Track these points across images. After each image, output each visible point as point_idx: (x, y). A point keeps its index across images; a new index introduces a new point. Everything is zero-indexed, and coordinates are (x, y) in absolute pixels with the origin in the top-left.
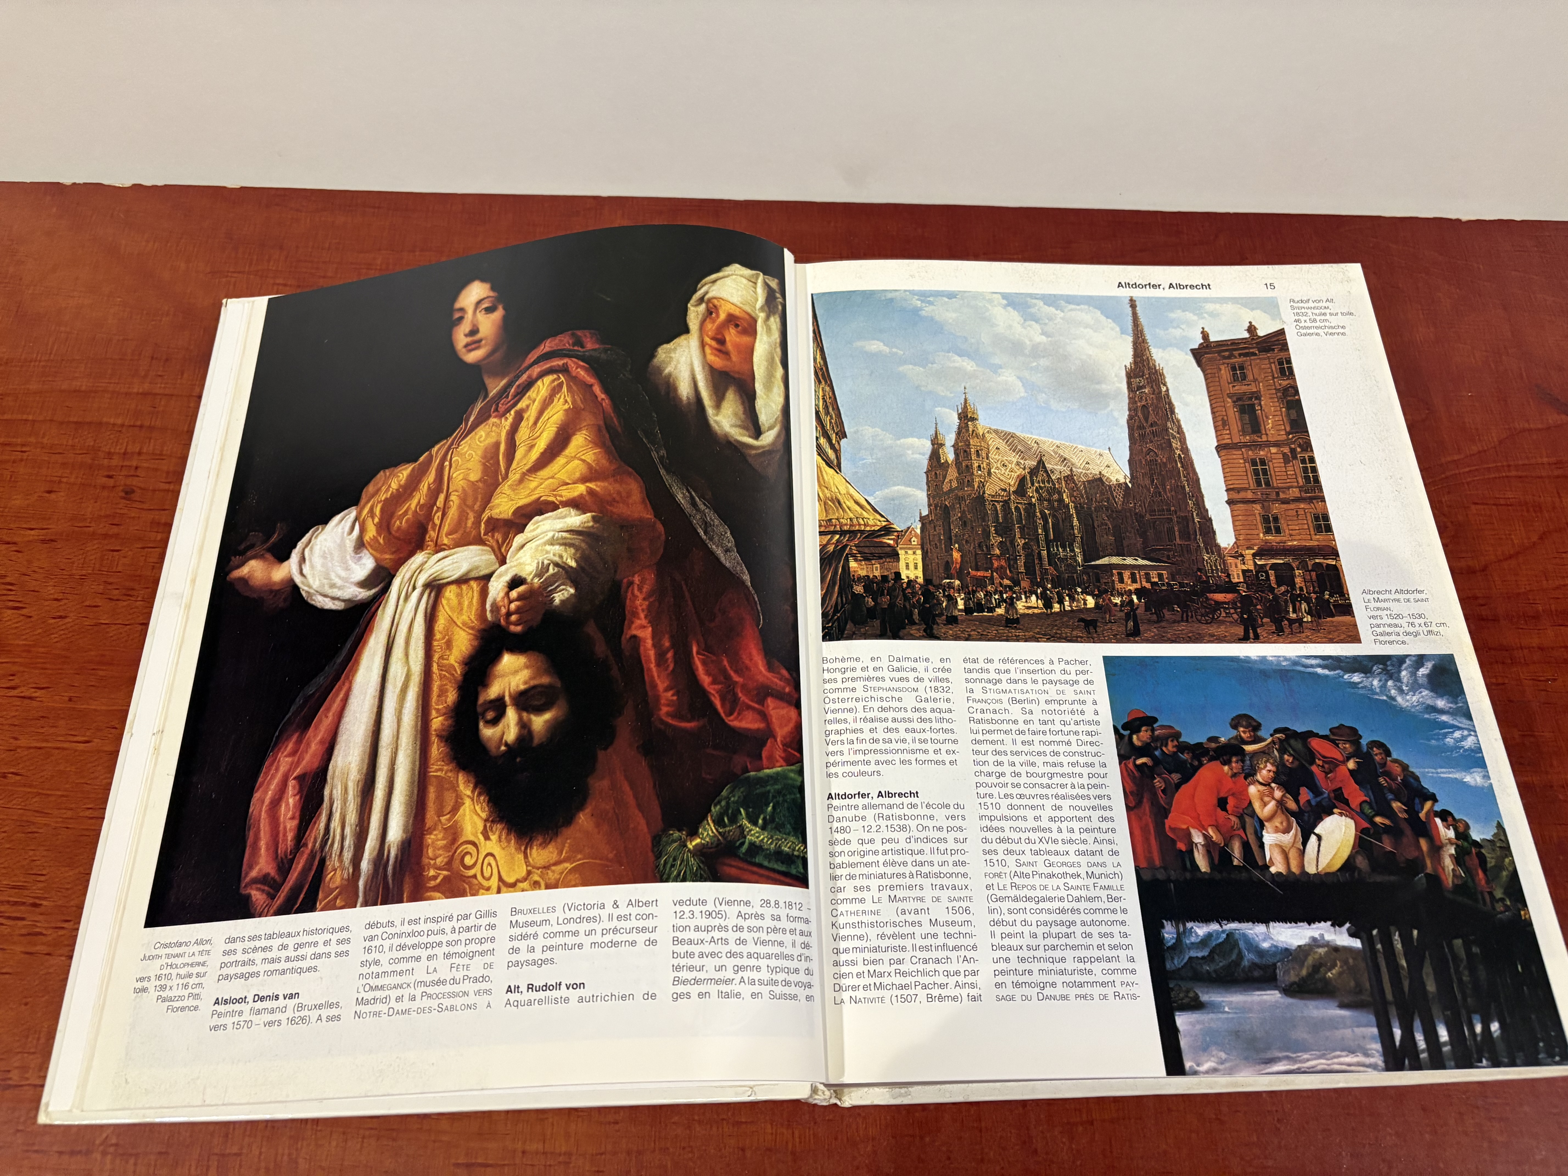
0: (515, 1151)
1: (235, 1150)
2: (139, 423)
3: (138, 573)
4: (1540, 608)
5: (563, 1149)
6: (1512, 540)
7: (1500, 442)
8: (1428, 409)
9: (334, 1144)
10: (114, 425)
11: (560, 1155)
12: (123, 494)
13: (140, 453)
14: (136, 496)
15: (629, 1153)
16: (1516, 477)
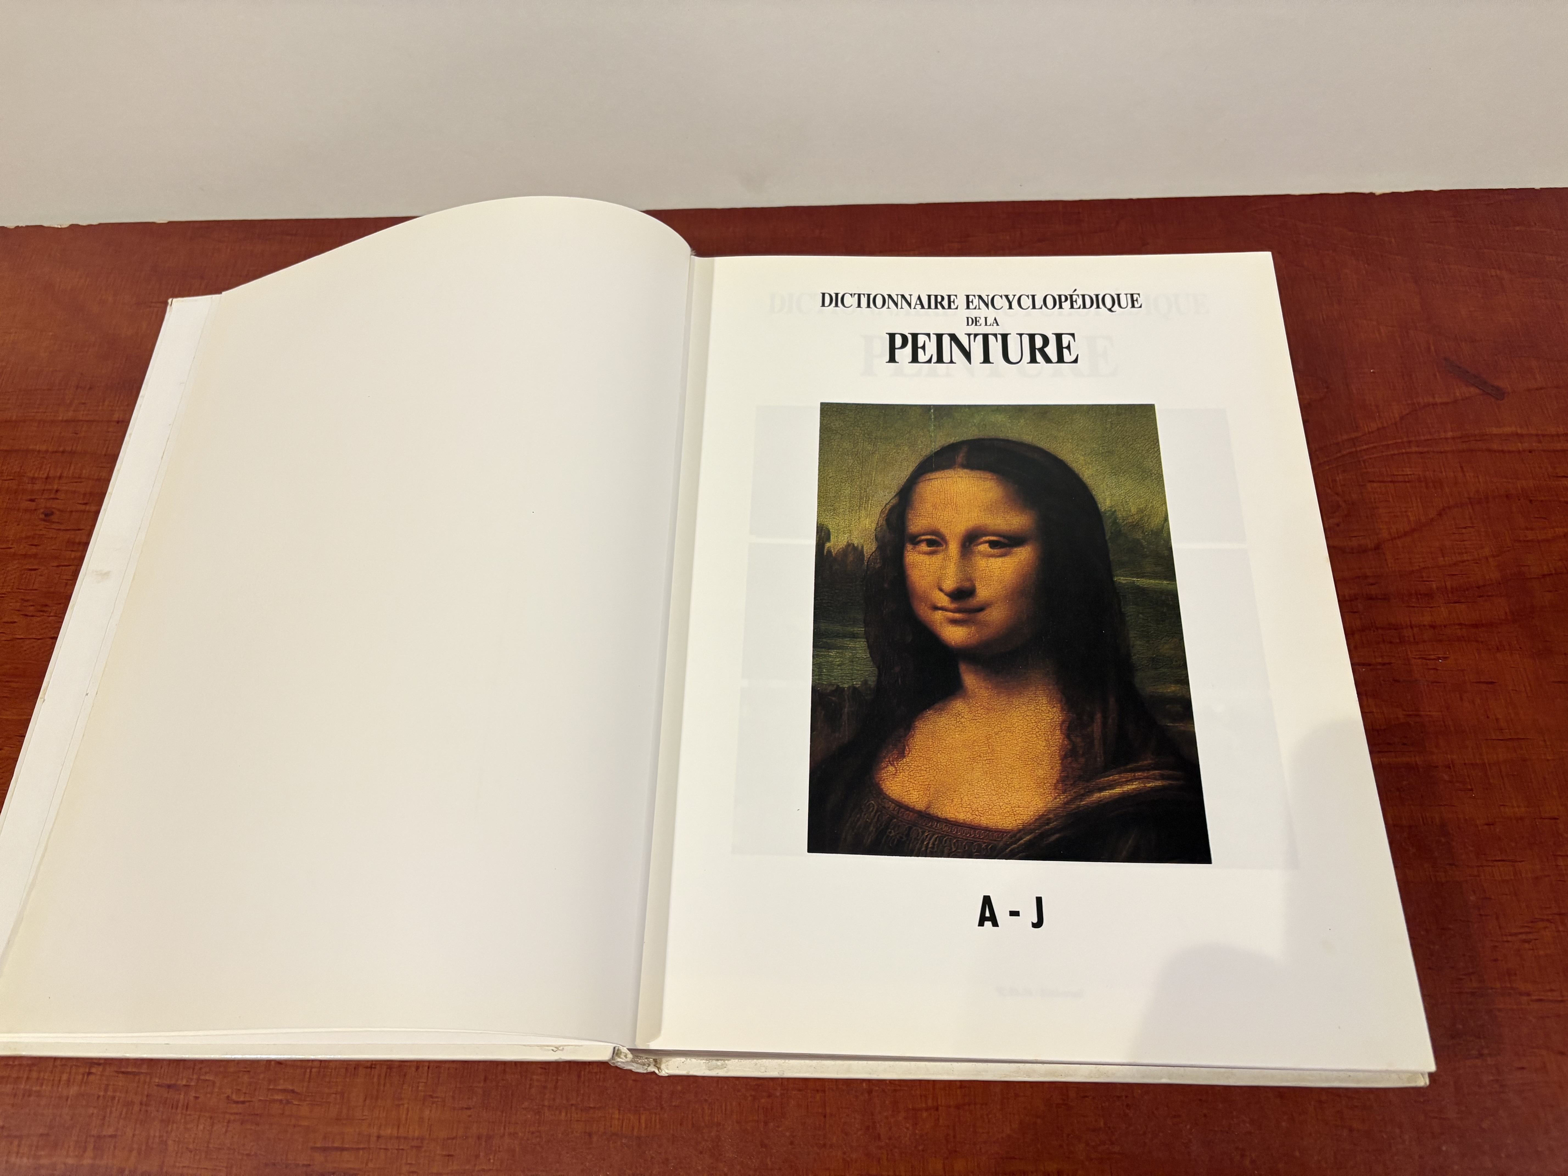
0: (369, 1136)
1: (111, 1131)
2: (61, 449)
3: (52, 590)
4: (1434, 586)
5: (416, 1134)
6: (1408, 516)
7: (1402, 418)
8: (1327, 388)
9: (201, 1127)
10: (39, 451)
11: (413, 1139)
12: (42, 516)
13: (60, 477)
14: (54, 518)
15: (479, 1138)
16: (1416, 452)
